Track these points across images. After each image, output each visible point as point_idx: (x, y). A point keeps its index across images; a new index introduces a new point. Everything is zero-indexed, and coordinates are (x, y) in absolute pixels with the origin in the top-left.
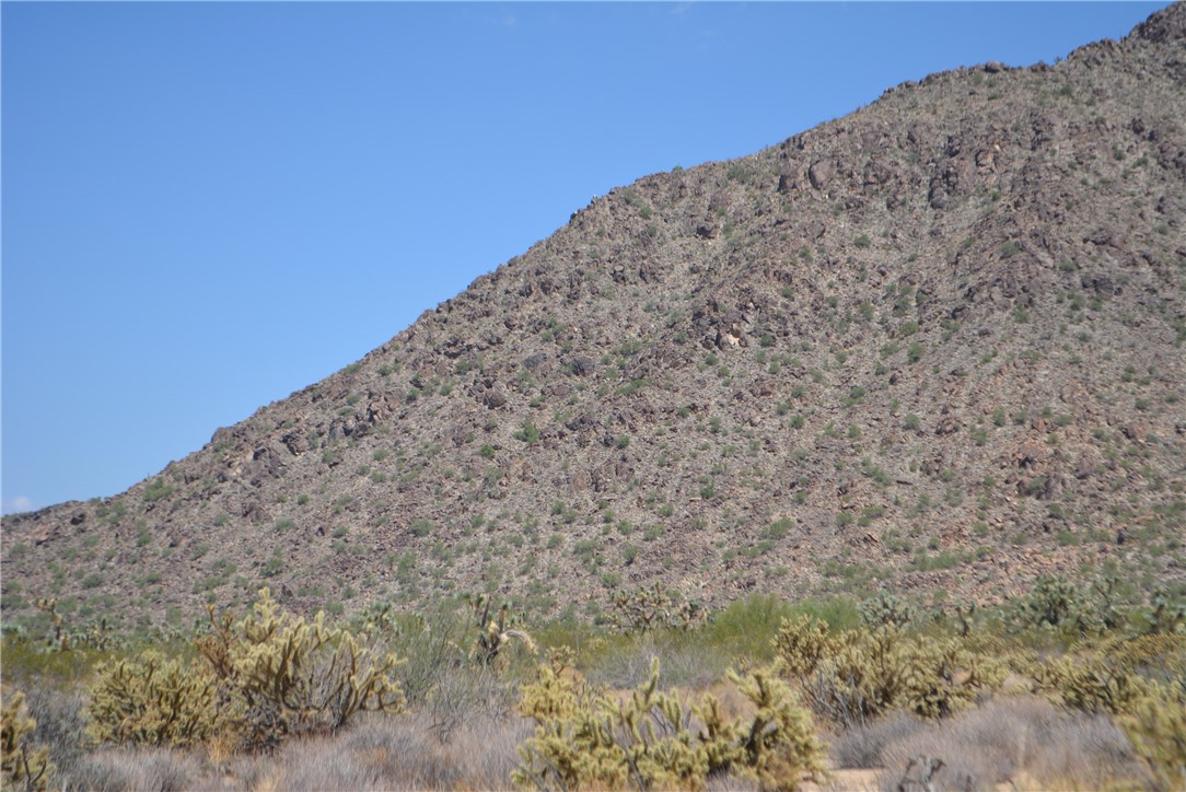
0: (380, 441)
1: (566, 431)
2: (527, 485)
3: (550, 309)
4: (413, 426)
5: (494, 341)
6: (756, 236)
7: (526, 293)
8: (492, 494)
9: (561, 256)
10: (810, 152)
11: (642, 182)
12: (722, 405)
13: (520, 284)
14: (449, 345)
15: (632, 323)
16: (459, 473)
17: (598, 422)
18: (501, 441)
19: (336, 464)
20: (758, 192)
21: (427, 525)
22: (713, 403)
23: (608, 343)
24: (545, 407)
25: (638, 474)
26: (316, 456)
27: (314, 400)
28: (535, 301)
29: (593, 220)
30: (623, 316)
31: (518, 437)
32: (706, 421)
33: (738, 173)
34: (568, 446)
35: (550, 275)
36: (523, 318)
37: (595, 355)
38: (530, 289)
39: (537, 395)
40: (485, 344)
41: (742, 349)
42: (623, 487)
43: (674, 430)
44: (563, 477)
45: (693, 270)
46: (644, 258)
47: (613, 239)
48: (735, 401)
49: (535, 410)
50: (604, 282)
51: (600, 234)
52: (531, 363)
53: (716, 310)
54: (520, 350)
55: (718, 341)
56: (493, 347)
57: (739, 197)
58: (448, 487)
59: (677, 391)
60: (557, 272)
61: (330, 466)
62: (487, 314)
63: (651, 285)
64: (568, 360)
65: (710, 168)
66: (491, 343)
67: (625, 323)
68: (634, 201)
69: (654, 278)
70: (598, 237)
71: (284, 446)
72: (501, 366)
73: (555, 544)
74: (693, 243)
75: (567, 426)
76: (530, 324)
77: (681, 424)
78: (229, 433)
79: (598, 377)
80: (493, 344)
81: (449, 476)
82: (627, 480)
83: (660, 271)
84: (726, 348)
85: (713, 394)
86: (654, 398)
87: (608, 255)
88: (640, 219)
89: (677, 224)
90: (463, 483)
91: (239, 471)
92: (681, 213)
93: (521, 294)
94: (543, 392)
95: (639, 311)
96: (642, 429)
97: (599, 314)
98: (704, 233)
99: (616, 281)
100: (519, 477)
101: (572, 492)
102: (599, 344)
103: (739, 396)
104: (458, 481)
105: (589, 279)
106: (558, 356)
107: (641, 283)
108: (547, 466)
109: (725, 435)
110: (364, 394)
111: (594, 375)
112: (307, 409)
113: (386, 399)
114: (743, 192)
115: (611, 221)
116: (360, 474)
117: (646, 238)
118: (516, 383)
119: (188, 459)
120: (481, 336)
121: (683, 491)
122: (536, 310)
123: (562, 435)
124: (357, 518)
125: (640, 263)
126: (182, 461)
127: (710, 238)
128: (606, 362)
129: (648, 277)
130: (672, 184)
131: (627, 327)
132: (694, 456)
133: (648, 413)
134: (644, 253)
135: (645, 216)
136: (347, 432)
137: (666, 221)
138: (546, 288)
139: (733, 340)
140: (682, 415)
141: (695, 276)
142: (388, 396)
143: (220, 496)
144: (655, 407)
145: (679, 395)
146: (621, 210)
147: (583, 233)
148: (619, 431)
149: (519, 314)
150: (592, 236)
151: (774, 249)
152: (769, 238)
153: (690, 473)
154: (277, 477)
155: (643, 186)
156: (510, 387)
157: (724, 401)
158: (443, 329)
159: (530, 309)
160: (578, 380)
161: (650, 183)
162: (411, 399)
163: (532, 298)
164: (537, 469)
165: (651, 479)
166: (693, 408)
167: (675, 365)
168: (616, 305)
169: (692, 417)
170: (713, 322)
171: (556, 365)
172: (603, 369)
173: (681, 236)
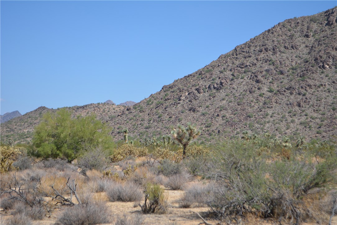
0: (226, 91)
1: (286, 90)
2: (277, 105)
3: (269, 56)
4: (235, 87)
5: (254, 64)
6: (325, 38)
7: (261, 51)
8: (269, 107)
9: (268, 41)
10: (336, 15)
11: (287, 21)
12: (329, 85)
13: (258, 48)
14: (241, 65)
15: (293, 61)
16: (255, 101)
17: (296, 88)
18: (264, 92)
19: (214, 97)
20: (320, 25)
21: (252, 115)
22: (327, 84)
23: (288, 66)
24: (274, 83)
25: (311, 103)
26: (207, 94)
27: (202, 79)
28: (263, 53)
29: (276, 31)
30: (290, 59)
31: (268, 91)
32: (326, 89)
33: (313, 20)
34: (287, 94)
35: (267, 46)
36: (261, 58)
37: (285, 69)
38: (262, 50)
39: (271, 80)
40: (251, 65)
41: (330, 69)
42: (308, 106)
43: (318, 91)
44: (289, 103)
45: (307, 46)
46: (292, 42)
47: (282, 37)
48: (333, 84)
49: (271, 84)
50: (282, 49)
51: (278, 35)
52: (267, 71)
53: (321, 58)
54: (263, 67)
55: (323, 66)
56: (254, 66)
57: (315, 26)
58: (253, 104)
59: (316, 80)
60: (269, 46)
61: (213, 97)
62: (250, 57)
63: (295, 50)
64: (278, 70)
65: (304, 18)
66: (253, 65)
67: (291, 61)
68: (285, 26)
69: (296, 48)
70: (278, 36)
71: (196, 91)
72: (259, 71)
73: (293, 121)
74: (305, 39)
75: (286, 89)
76: (263, 60)
77: (319, 89)
78: (168, 87)
79: (287, 75)
80: (254, 65)
81: (252, 101)
82: (308, 105)
83: (297, 46)
84: (326, 69)
85: (325, 81)
86: (310, 82)
87: (282, 41)
88: (288, 32)
89: (299, 33)
90: (256, 103)
91: (184, 98)
92: (299, 30)
93: (259, 51)
94: (272, 79)
95: (294, 57)
96: (309, 91)
97: (283, 58)
98: (307, 36)
99: (286, 48)
100: (275, 102)
101: (292, 107)
102: (285, 66)
103: (334, 82)
104: (255, 103)
105: (278, 48)
106: (275, 69)
107: (292, 49)
108: (283, 100)
109: (332, 93)
110: (217, 78)
111: (286, 75)
112: (200, 81)
113: (225, 79)
114: (316, 25)
115: (281, 32)
116: (223, 100)
117: (291, 37)
118: (264, 76)
119: (157, 94)
120: (250, 63)
121: (326, 108)
122: (264, 56)
123: (285, 91)
124: (228, 112)
125: (291, 44)
126: (155, 94)
127: (309, 38)
128: (288, 71)
129: (295, 48)
130: (295, 22)
131: (292, 62)
132: (326, 98)
133: (310, 86)
134: (292, 41)
135: (289, 31)
136: (214, 88)
137: (295, 32)
138: (266, 50)
139: (328, 67)
140: (319, 87)
141: (308, 48)
142: (226, 79)
143: (180, 104)
144: (312, 85)
145: (316, 81)
146: (283, 29)
147: (273, 35)
148: (303, 91)
149: (260, 57)
150: (276, 36)
151: (332, 41)
152: (330, 39)
153: (326, 103)
154: (196, 100)
155: (287, 22)
156: (263, 77)
157: (329, 83)
158: (237, 60)
159: (262, 55)
160: (282, 76)
161: (289, 21)
162: (232, 80)
163: (262, 53)
164: (280, 100)
165: (315, 104)
166: (322, 85)
167: (313, 73)
168: (287, 55)
169: (322, 88)
170: (321, 61)
171: (275, 72)
172: (289, 73)
173: (300, 37)
